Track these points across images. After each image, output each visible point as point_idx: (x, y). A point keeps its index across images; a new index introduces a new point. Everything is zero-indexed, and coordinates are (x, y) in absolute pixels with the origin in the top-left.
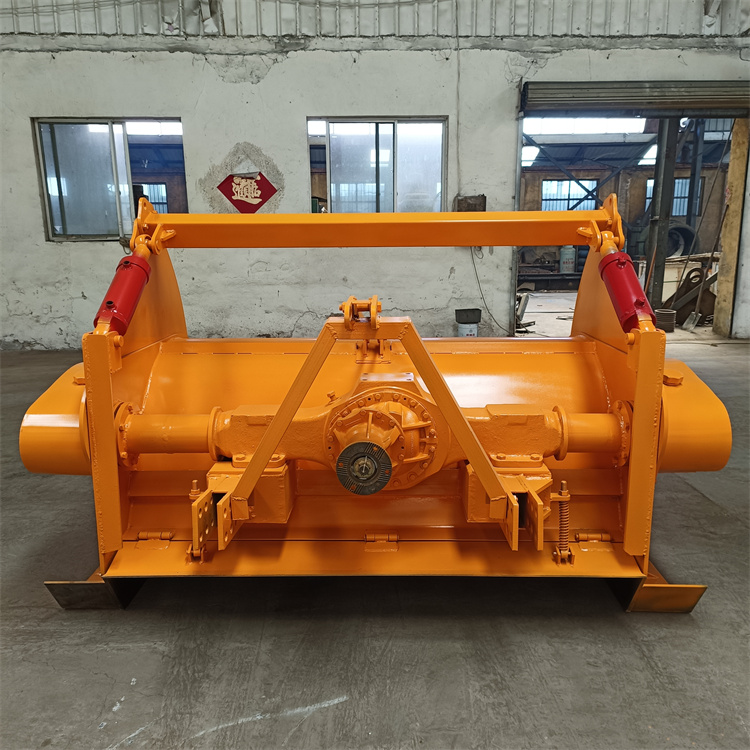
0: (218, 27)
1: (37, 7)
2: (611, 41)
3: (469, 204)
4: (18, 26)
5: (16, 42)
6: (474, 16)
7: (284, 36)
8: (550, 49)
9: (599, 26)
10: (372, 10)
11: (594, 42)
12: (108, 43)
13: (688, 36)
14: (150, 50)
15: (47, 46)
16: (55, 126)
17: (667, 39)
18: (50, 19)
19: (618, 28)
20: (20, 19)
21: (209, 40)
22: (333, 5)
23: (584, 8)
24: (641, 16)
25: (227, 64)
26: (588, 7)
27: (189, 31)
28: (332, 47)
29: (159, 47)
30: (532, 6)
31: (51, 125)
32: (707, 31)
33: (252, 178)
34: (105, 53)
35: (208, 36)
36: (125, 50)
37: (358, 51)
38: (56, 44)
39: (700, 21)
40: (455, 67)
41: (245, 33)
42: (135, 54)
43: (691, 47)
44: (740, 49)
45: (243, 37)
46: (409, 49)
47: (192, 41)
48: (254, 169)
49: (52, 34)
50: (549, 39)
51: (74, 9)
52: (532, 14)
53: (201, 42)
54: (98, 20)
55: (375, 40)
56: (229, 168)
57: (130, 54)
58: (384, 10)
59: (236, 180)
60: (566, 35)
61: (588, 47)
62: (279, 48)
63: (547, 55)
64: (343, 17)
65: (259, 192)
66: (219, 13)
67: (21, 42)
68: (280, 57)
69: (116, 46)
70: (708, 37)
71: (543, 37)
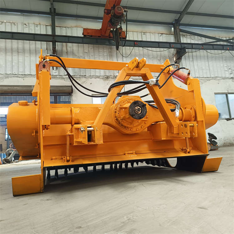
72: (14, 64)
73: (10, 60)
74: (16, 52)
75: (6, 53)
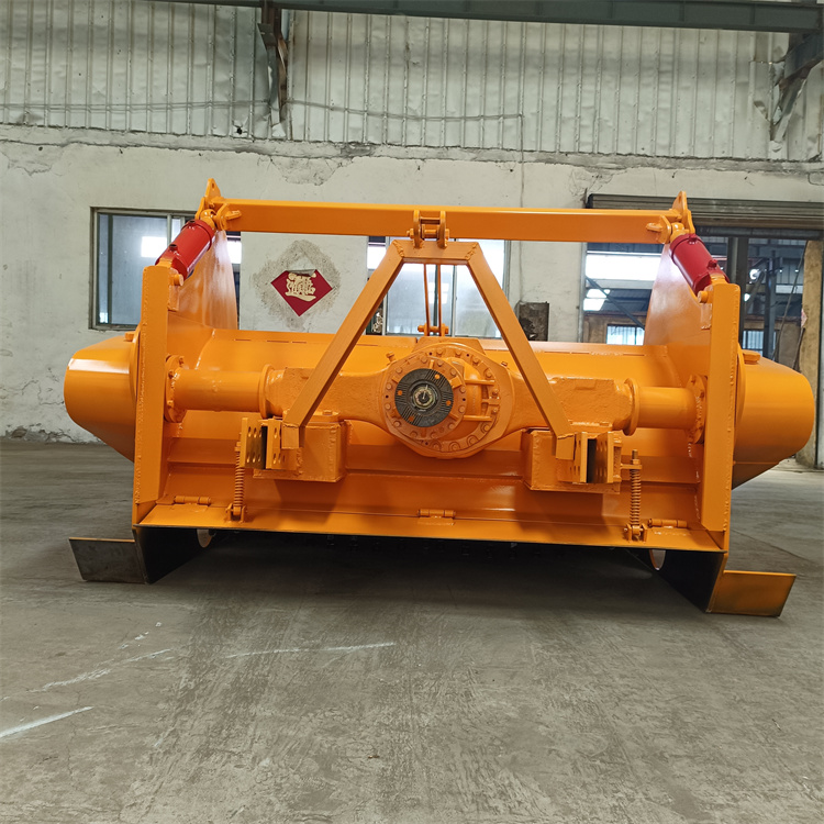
0: (286, 132)
1: (110, 105)
2: (675, 161)
3: (531, 310)
4: (90, 122)
5: (86, 135)
6: (539, 133)
7: (350, 143)
8: (614, 165)
9: (663, 147)
10: (438, 123)
11: (659, 161)
12: (176, 142)
13: (755, 160)
14: (217, 150)
15: (116, 142)
16: (114, 217)
17: (733, 162)
18: (122, 117)
19: (682, 150)
20: (93, 115)
21: (276, 143)
22: (401, 117)
23: (648, 130)
24: (706, 139)
25: (292, 166)
26: (652, 130)
27: (256, 135)
28: (397, 155)
29: (226, 147)
30: (596, 127)
31: (110, 216)
32: (774, 156)
33: (307, 275)
34: (173, 151)
35: (276, 139)
36: (193, 149)
37: (423, 160)
38: (125, 140)
39: (766, 146)
40: (520, 179)
41: (311, 139)
42: (202, 152)
43: (757, 170)
44: (809, 174)
45: (310, 142)
46: (474, 159)
47: (259, 144)
48: (310, 267)
49: (123, 131)
50: (613, 157)
51: (147, 109)
52: (596, 133)
53: (268, 145)
54: (169, 121)
55: (440, 150)
56: (285, 264)
57: (197, 152)
58: (450, 124)
59: (291, 276)
60: (630, 154)
61: (653, 165)
62: (344, 154)
63: (612, 172)
64: (409, 128)
65: (314, 289)
66: (288, 119)
67: (91, 136)
68: (345, 162)
69: (184, 145)
70: (775, 161)
71: (607, 155)
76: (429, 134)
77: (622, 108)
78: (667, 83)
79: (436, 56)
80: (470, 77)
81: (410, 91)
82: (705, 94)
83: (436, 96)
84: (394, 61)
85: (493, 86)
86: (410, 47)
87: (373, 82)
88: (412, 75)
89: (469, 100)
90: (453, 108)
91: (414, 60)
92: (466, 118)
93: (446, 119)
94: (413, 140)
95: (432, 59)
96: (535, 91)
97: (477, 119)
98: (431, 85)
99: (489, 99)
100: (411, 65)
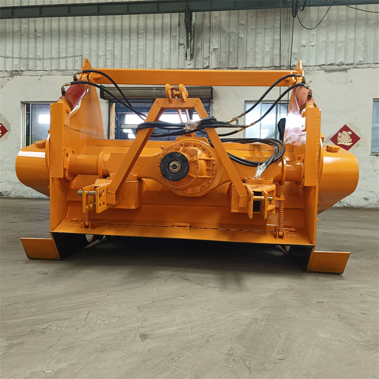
7: (14, 71)
9: (141, 66)
10: (48, 60)
22: (33, 59)
23: (134, 59)
24: (159, 61)
26: (136, 58)
32: (188, 67)
37: (41, 76)
39: (184, 63)
46: (62, 75)
55: (49, 72)
58: (54, 61)
62: (11, 75)
64: (37, 63)
68: (10, 79)
72: (131, 53)
73: (128, 47)
74: (136, 34)
75: (122, 37)
76: (45, 65)
77: (123, 50)
78: (142, 38)
79: (47, 33)
80: (61, 40)
81: (37, 48)
82: (158, 42)
83: (47, 49)
84: (30, 36)
85: (70, 44)
86: (37, 30)
87: (22, 45)
88: (38, 41)
89: (61, 50)
90: (55, 54)
91: (38, 35)
92: (59, 58)
93: (51, 58)
94: (38, 68)
95: (46, 34)
96: (87, 45)
97: (64, 58)
98: (45, 45)
99: (69, 49)
100: (37, 37)
